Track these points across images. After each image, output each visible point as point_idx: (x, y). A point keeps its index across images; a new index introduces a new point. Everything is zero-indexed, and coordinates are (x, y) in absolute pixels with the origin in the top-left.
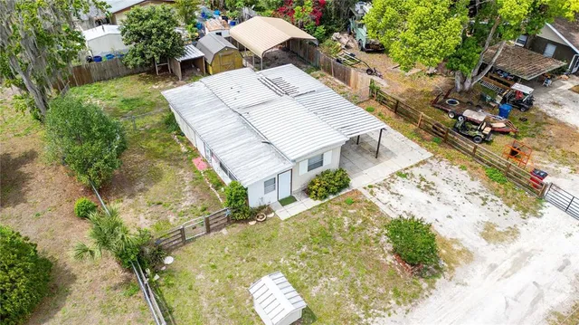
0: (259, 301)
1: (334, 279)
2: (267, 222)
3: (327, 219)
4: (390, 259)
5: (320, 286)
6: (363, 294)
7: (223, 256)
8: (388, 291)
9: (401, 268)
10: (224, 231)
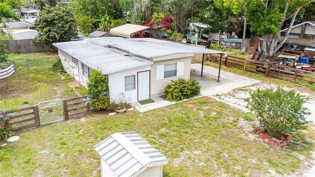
0: (105, 157)
1: (197, 152)
2: (126, 114)
3: (183, 112)
4: (252, 137)
5: (182, 158)
6: (234, 165)
7: (76, 135)
8: (262, 162)
9: (268, 143)
10: (83, 120)
